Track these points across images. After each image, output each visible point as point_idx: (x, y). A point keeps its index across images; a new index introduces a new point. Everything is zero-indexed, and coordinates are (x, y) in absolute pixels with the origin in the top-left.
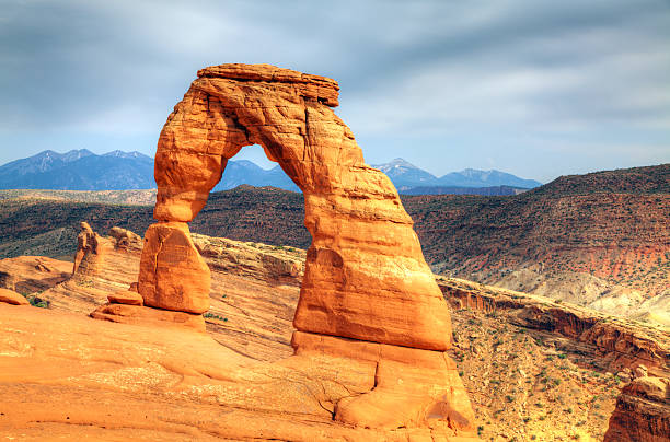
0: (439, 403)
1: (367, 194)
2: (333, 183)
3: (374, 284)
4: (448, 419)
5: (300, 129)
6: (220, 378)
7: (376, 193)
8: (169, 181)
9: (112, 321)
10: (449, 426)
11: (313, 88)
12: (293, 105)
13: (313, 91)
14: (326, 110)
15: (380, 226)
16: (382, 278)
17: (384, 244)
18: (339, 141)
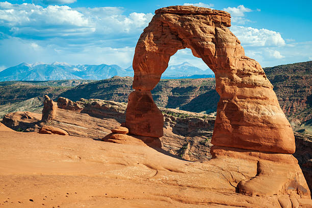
0: (292, 182)
1: (250, 73)
2: (232, 67)
3: (256, 120)
4: (297, 190)
5: (212, 39)
6: (177, 171)
7: (255, 72)
8: (141, 69)
9: (115, 142)
10: (298, 193)
11: (219, 17)
12: (208, 26)
13: (219, 18)
14: (226, 28)
15: (258, 89)
16: (259, 116)
17: (260, 98)
18: (234, 44)
